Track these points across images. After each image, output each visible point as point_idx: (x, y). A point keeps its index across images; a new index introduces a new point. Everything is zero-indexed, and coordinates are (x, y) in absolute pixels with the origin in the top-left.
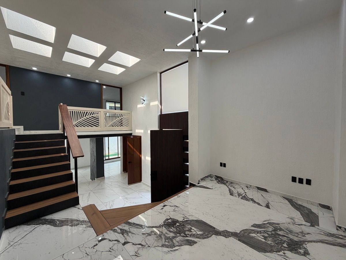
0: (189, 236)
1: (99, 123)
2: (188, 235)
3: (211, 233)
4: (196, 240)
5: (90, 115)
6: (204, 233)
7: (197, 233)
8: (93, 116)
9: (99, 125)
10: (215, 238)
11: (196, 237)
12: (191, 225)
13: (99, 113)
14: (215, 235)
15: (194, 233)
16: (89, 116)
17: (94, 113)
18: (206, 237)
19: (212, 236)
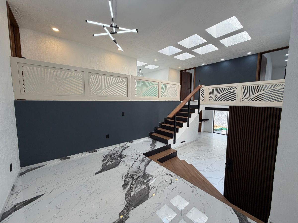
0: (131, 186)
1: (235, 97)
2: (133, 186)
3: (129, 201)
4: (126, 189)
5: (228, 90)
6: (131, 197)
7: (133, 191)
8: (230, 91)
9: (235, 100)
10: (123, 203)
11: (129, 190)
12: (142, 189)
13: (237, 87)
14: (126, 205)
15: (133, 190)
16: (226, 91)
17: (231, 88)
18: (127, 197)
19: (126, 201)
